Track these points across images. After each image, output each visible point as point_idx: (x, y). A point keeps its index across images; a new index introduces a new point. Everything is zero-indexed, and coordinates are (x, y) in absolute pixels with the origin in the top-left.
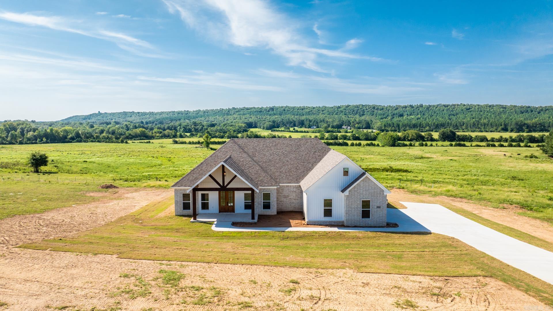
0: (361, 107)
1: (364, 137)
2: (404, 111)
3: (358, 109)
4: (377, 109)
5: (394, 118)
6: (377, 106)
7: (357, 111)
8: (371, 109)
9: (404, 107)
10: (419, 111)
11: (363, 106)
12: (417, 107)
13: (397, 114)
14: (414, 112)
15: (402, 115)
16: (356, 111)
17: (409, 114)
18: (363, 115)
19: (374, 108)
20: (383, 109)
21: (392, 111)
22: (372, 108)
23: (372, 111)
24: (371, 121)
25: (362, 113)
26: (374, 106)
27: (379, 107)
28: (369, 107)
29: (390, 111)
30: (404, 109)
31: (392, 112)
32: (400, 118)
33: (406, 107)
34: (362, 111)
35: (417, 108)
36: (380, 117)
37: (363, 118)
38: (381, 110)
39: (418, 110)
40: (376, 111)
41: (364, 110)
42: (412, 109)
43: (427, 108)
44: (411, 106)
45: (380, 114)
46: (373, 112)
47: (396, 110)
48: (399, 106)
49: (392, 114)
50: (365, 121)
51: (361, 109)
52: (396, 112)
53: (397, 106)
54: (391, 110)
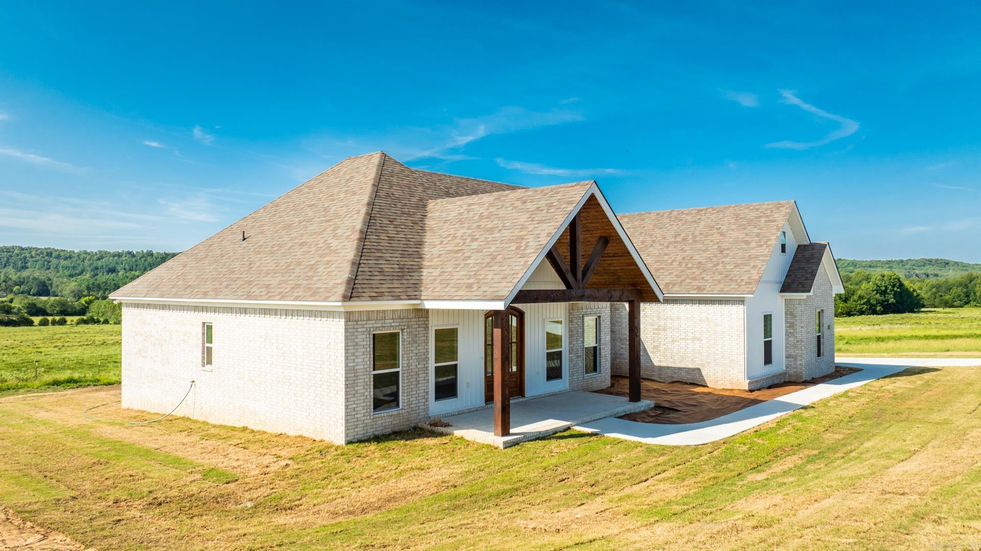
0: (16, 252)
1: (58, 309)
2: (117, 263)
3: (11, 256)
4: (58, 257)
5: (97, 275)
6: (56, 251)
7: (8, 259)
8: (43, 257)
9: (116, 255)
10: (146, 263)
11: (23, 249)
12: (141, 255)
13: (102, 267)
14: (137, 266)
15: (112, 270)
16: (5, 259)
17: (127, 268)
18: (24, 268)
19: (50, 254)
20: (70, 257)
21: (91, 262)
22: (45, 254)
23: (46, 260)
24: (50, 279)
25: (20, 264)
26: (48, 251)
27: (62, 254)
28: (39, 252)
29: (86, 261)
30: (115, 258)
31: (91, 264)
32: (111, 276)
33: (119, 255)
34: (21, 259)
35: (142, 257)
36: (67, 273)
37: (25, 274)
38: (66, 259)
39: (145, 261)
40: (54, 261)
41: (25, 258)
42: (134, 259)
43: (162, 259)
44: (130, 253)
45: (67, 268)
46: (49, 262)
47: (99, 259)
48: (106, 253)
49: (93, 267)
50: (35, 279)
51: (18, 255)
52: (100, 263)
53: (100, 252)
54: (89, 260)
